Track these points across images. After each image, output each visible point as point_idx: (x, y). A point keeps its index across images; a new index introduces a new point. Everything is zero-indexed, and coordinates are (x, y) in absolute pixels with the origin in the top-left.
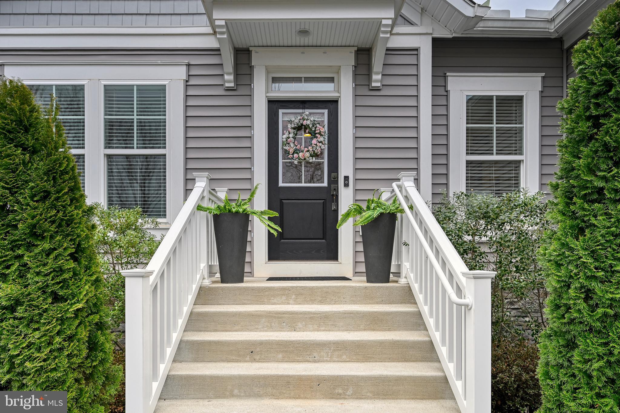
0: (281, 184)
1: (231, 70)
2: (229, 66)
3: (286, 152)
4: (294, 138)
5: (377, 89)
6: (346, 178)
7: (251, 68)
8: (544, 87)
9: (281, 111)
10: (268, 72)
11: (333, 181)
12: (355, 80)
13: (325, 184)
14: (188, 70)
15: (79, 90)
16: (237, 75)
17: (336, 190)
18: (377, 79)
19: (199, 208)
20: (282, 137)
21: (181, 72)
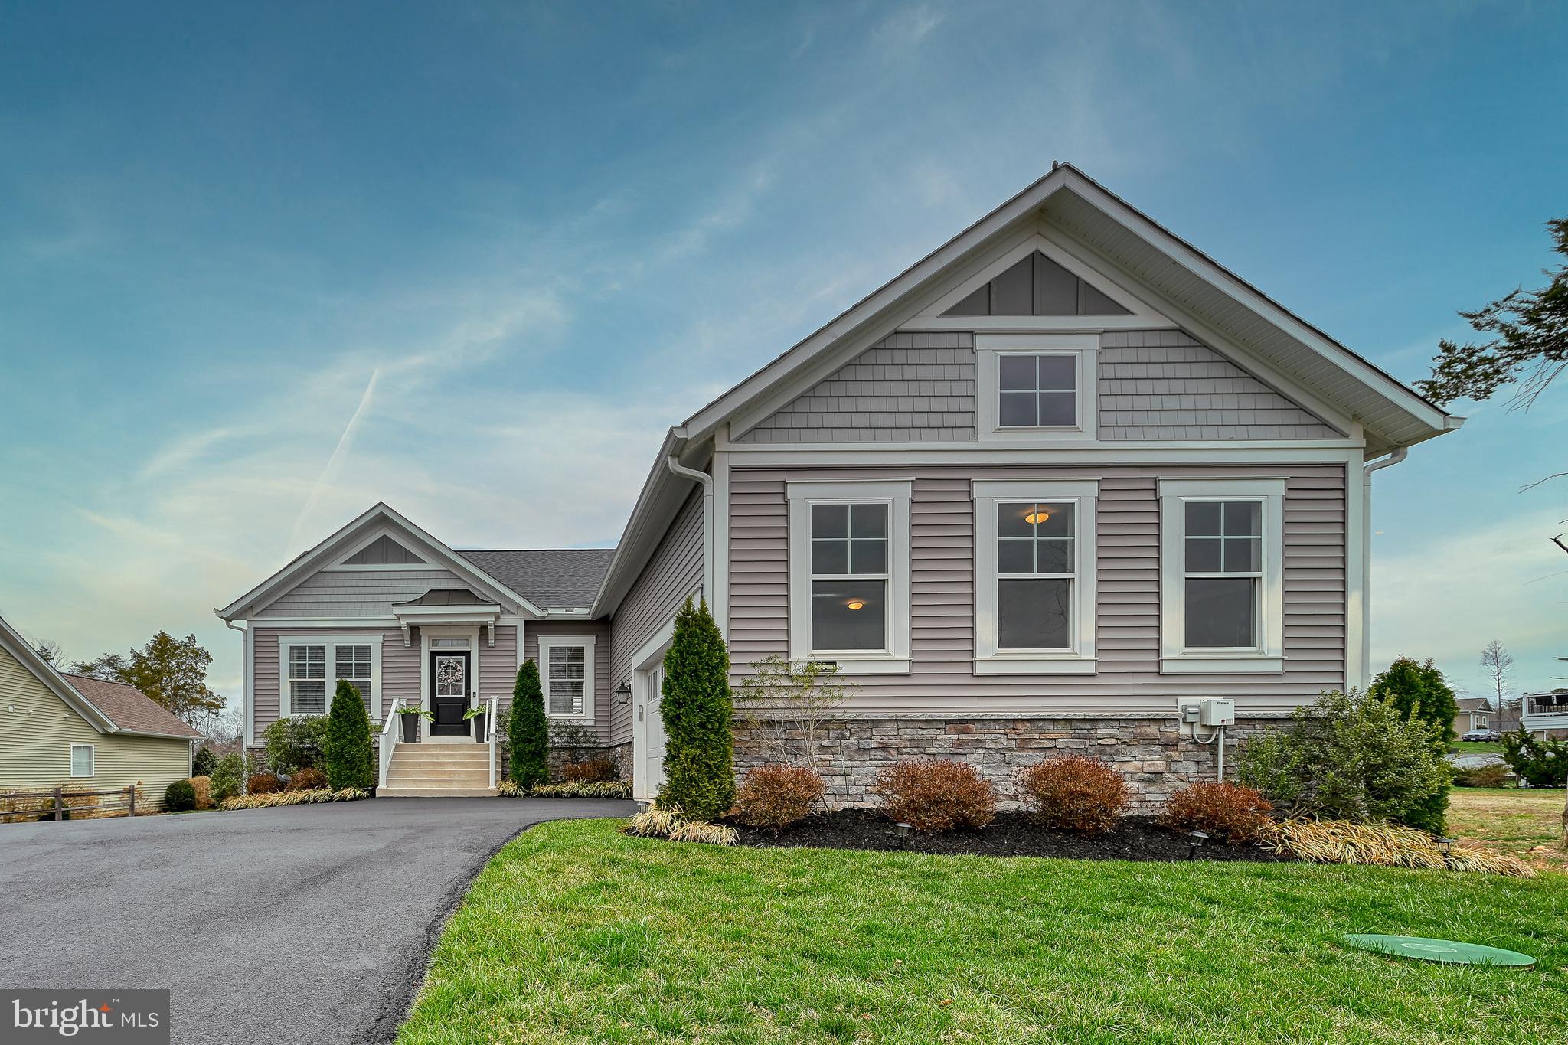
0: (437, 696)
1: (409, 639)
2: (407, 636)
3: (440, 680)
4: (445, 672)
5: (492, 647)
6: (474, 693)
7: (420, 637)
8: (597, 641)
9: (437, 657)
10: (429, 637)
11: (468, 694)
12: (479, 643)
13: (463, 696)
14: (384, 638)
15: (322, 649)
16: (412, 639)
17: (470, 699)
18: (491, 643)
19: (396, 711)
20: (438, 672)
21: (380, 639)
